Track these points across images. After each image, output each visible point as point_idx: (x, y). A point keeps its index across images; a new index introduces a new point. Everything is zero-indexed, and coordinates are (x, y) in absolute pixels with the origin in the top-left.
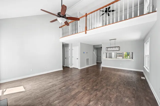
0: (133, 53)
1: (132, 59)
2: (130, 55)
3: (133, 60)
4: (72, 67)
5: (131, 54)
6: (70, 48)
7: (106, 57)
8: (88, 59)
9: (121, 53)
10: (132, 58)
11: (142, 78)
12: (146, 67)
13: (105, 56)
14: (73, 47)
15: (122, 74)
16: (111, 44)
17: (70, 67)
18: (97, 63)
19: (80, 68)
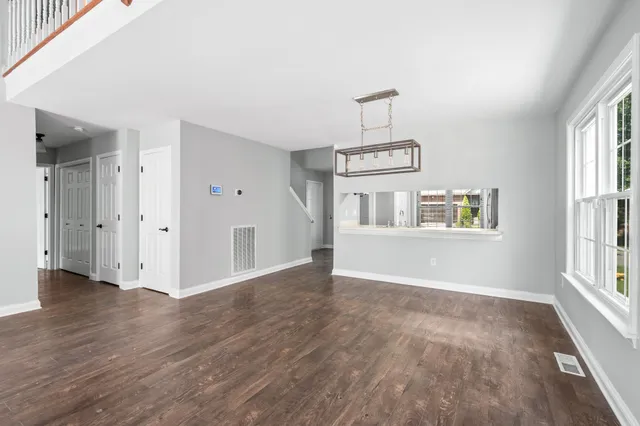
0: (496, 192)
1: (492, 232)
2: (482, 214)
3: (497, 236)
4: (139, 284)
5: (486, 203)
6: (121, 156)
7: (364, 220)
8: (251, 232)
9: (442, 198)
10: (495, 225)
11: (561, 359)
12: (576, 277)
13: (356, 212)
14: (141, 153)
15: (436, 329)
16: (364, 129)
17: (125, 285)
18: (315, 253)
19: (176, 294)
